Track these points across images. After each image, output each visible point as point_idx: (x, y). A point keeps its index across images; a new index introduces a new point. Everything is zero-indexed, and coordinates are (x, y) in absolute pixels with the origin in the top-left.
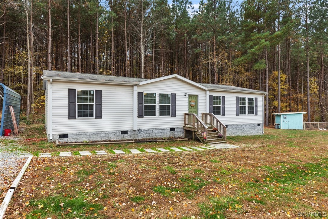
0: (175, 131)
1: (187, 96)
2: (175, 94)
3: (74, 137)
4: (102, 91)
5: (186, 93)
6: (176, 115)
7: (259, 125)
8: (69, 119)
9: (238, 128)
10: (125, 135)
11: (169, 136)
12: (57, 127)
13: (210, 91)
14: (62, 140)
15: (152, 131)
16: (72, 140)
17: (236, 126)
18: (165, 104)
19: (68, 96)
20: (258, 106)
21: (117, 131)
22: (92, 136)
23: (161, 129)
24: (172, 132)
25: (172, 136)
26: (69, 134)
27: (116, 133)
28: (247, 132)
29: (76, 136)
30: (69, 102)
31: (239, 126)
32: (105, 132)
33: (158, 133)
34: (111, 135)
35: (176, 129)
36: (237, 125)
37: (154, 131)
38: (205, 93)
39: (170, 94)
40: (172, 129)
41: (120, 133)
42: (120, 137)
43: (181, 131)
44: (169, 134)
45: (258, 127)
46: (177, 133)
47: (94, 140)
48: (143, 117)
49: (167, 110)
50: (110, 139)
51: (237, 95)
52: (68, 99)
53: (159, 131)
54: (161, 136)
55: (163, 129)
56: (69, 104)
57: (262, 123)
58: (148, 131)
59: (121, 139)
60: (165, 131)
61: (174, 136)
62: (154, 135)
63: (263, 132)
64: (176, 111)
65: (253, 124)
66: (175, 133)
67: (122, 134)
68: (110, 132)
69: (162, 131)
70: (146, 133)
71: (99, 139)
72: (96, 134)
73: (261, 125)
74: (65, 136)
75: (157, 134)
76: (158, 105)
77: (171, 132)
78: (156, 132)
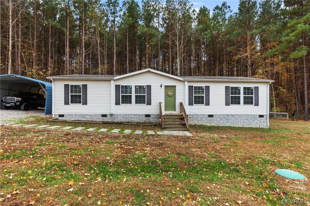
0: (151, 117)
1: (163, 87)
2: (150, 86)
3: (68, 117)
4: (87, 85)
5: (161, 85)
6: (152, 103)
7: (261, 116)
8: (65, 104)
9: (228, 118)
10: (105, 118)
11: (145, 121)
12: (57, 109)
13: (188, 81)
14: (61, 119)
15: (128, 116)
16: (67, 119)
17: (225, 117)
18: (141, 94)
19: (64, 89)
20: (259, 96)
21: (99, 115)
22: (80, 117)
23: (136, 115)
24: (148, 118)
25: (147, 121)
26: (65, 115)
27: (98, 116)
28: (243, 123)
29: (69, 116)
30: (65, 93)
31: (230, 117)
32: (89, 115)
33: (134, 118)
34: (94, 117)
35: (151, 116)
36: (228, 115)
37: (130, 116)
38: (184, 83)
39: (145, 86)
40: (148, 116)
41: (101, 116)
42: (101, 119)
43: (156, 118)
44: (144, 119)
45: (259, 118)
46: (153, 119)
47: (82, 120)
48: (120, 105)
49: (139, 99)
50: (93, 120)
51: (227, 84)
52: (64, 91)
53: (134, 116)
54: (136, 121)
55: (138, 115)
56: (65, 95)
57: (267, 115)
58: (124, 116)
59: (102, 121)
60: (141, 117)
61: (150, 121)
62: (130, 119)
63: (268, 125)
64: (152, 100)
65: (252, 116)
66: (151, 119)
67: (102, 117)
68: (93, 115)
69: (138, 117)
70: (123, 117)
71: (85, 119)
72: (83, 116)
73: (265, 117)
74: (62, 116)
75: (132, 119)
76: (133, 95)
77: (146, 118)
78: (132, 117)
